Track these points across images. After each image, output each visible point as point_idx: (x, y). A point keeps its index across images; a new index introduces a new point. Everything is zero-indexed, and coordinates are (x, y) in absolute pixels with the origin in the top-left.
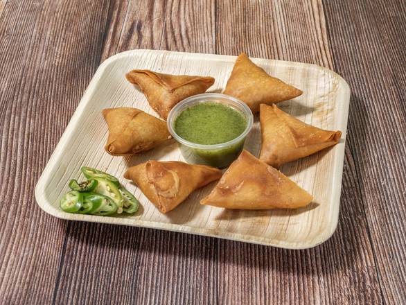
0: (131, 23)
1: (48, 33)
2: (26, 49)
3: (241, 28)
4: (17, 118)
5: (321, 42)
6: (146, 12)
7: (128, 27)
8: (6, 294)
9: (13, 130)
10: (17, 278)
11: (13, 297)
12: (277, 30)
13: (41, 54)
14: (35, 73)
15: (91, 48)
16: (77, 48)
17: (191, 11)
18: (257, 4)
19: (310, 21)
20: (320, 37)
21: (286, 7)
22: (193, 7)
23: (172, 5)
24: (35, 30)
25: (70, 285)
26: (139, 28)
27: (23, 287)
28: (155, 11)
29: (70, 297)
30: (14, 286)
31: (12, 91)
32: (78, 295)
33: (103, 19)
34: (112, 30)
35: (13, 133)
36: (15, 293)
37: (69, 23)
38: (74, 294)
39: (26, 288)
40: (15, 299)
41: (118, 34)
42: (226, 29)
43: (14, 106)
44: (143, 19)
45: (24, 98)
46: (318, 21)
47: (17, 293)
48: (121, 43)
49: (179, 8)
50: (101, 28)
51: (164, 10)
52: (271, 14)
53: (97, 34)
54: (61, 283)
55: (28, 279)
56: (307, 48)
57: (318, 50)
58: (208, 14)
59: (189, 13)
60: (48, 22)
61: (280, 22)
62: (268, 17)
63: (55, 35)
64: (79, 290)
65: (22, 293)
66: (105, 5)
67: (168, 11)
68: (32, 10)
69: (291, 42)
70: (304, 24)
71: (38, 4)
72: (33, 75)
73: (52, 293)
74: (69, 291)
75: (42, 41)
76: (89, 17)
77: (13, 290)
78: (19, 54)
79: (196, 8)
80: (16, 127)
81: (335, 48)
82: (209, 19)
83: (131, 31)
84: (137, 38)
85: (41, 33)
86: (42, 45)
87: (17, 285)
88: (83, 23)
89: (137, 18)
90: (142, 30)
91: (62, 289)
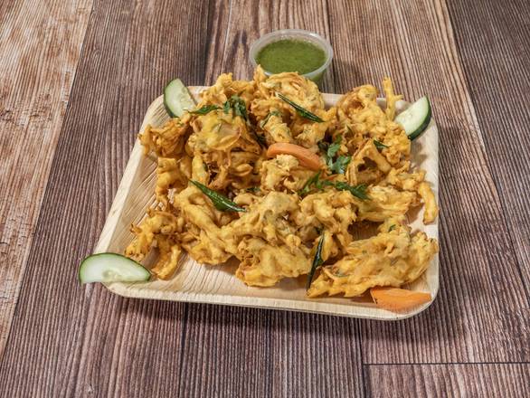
0: (234, 35)
1: (143, 46)
2: (120, 65)
3: (358, 39)
4: (118, 145)
5: (450, 55)
6: (250, 22)
7: (232, 39)
8: (129, 344)
9: (116, 159)
10: (139, 325)
11: (137, 347)
12: (399, 42)
13: (137, 71)
14: (134, 93)
15: (193, 63)
16: (177, 64)
17: (301, 20)
18: (374, 11)
19: (435, 30)
20: (448, 49)
21: (407, 14)
22: (302, 15)
23: (279, 13)
24: (127, 44)
25: (199, 333)
26: (244, 40)
27: (147, 337)
28: (260, 20)
29: (200, 346)
30: (137, 335)
31: (109, 114)
32: (208, 344)
33: (202, 30)
34: (214, 43)
35: (116, 163)
36: (138, 342)
37: (165, 33)
38: (203, 342)
39: (150, 337)
40: (140, 349)
41: (221, 47)
42: (342, 40)
43: (113, 132)
44: (248, 30)
45: (124, 123)
46: (444, 31)
47: (141, 342)
48: (225, 58)
49: (287, 16)
50: (202, 41)
51: (271, 19)
52: (391, 23)
53: (197, 47)
54: (188, 331)
55: (151, 327)
56: (435, 62)
57: (448, 64)
58: (321, 24)
59: (299, 22)
60: (142, 33)
61: (402, 31)
62: (388, 26)
63: (150, 49)
64: (209, 339)
65: (146, 343)
66: (203, 13)
67: (275, 20)
68: (121, 20)
69: (416, 54)
70: (430, 34)
71: (127, 13)
72: (131, 96)
73: (179, 341)
74: (198, 340)
75: (137, 56)
76: (187, 27)
77: (137, 339)
78: (113, 72)
79: (307, 17)
80: (118, 156)
81: (466, 61)
82: (322, 28)
83: (235, 43)
84: (243, 52)
85: (135, 45)
86: (137, 61)
87: (140, 334)
88: (181, 34)
89: (241, 28)
90: (247, 43)
91: (190, 338)
